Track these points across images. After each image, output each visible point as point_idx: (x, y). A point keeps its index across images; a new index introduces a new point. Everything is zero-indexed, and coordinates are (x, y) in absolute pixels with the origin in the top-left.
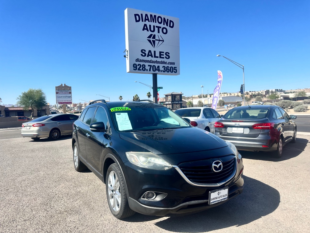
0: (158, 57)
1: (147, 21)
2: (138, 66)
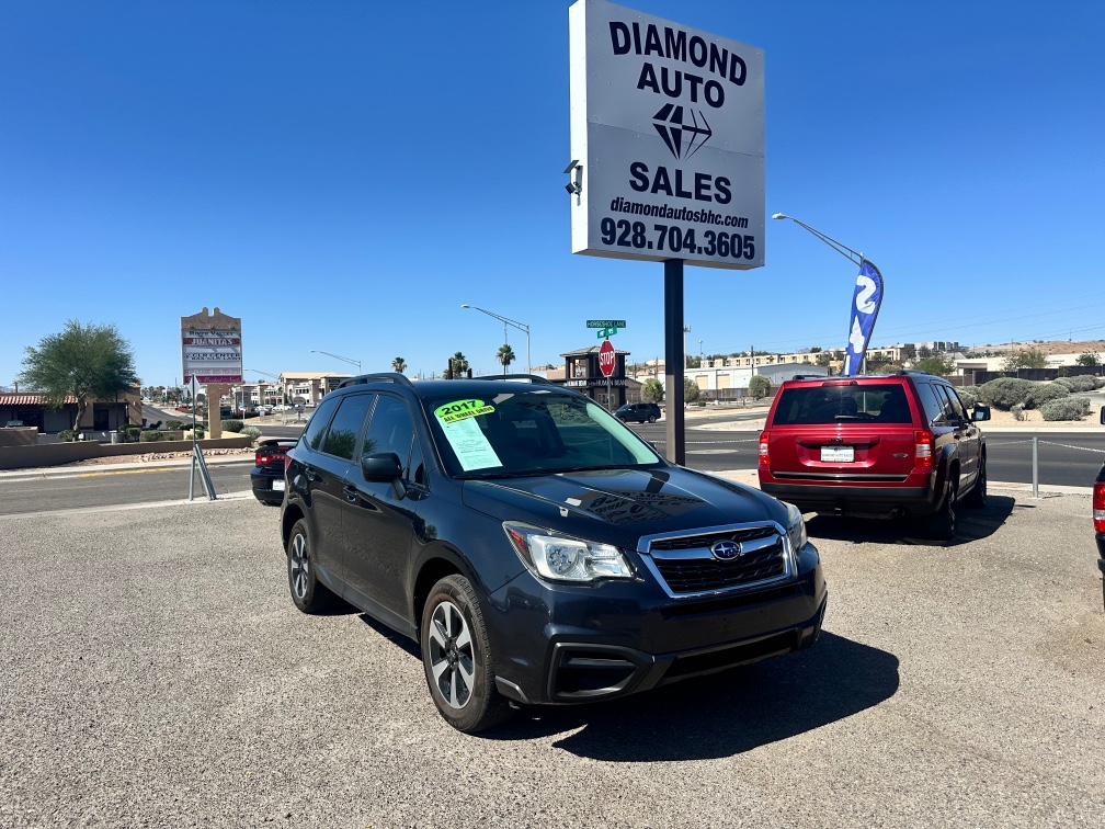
0: (688, 195)
1: (654, 53)
2: (620, 226)
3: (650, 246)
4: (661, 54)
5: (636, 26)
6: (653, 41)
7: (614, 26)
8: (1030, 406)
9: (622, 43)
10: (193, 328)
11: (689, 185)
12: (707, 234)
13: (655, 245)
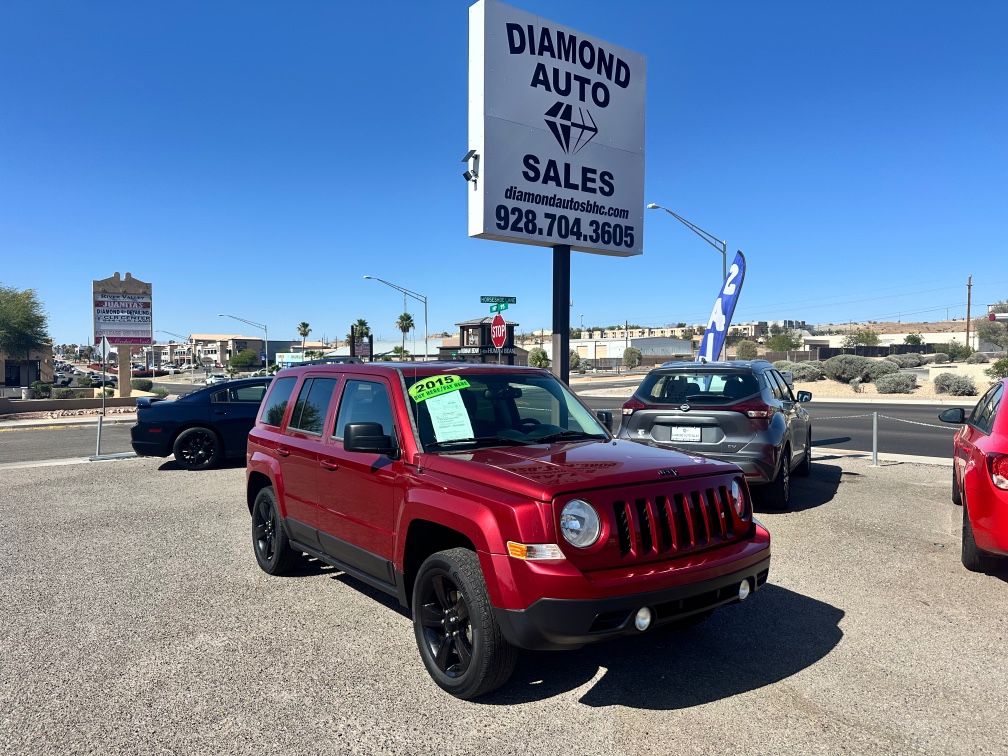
0: (575, 187)
1: (547, 54)
2: (513, 213)
3: (541, 232)
4: (553, 55)
5: (530, 28)
6: (546, 44)
7: (511, 27)
8: (866, 379)
9: (517, 44)
10: (104, 291)
11: (576, 178)
12: (592, 223)
13: (545, 232)
